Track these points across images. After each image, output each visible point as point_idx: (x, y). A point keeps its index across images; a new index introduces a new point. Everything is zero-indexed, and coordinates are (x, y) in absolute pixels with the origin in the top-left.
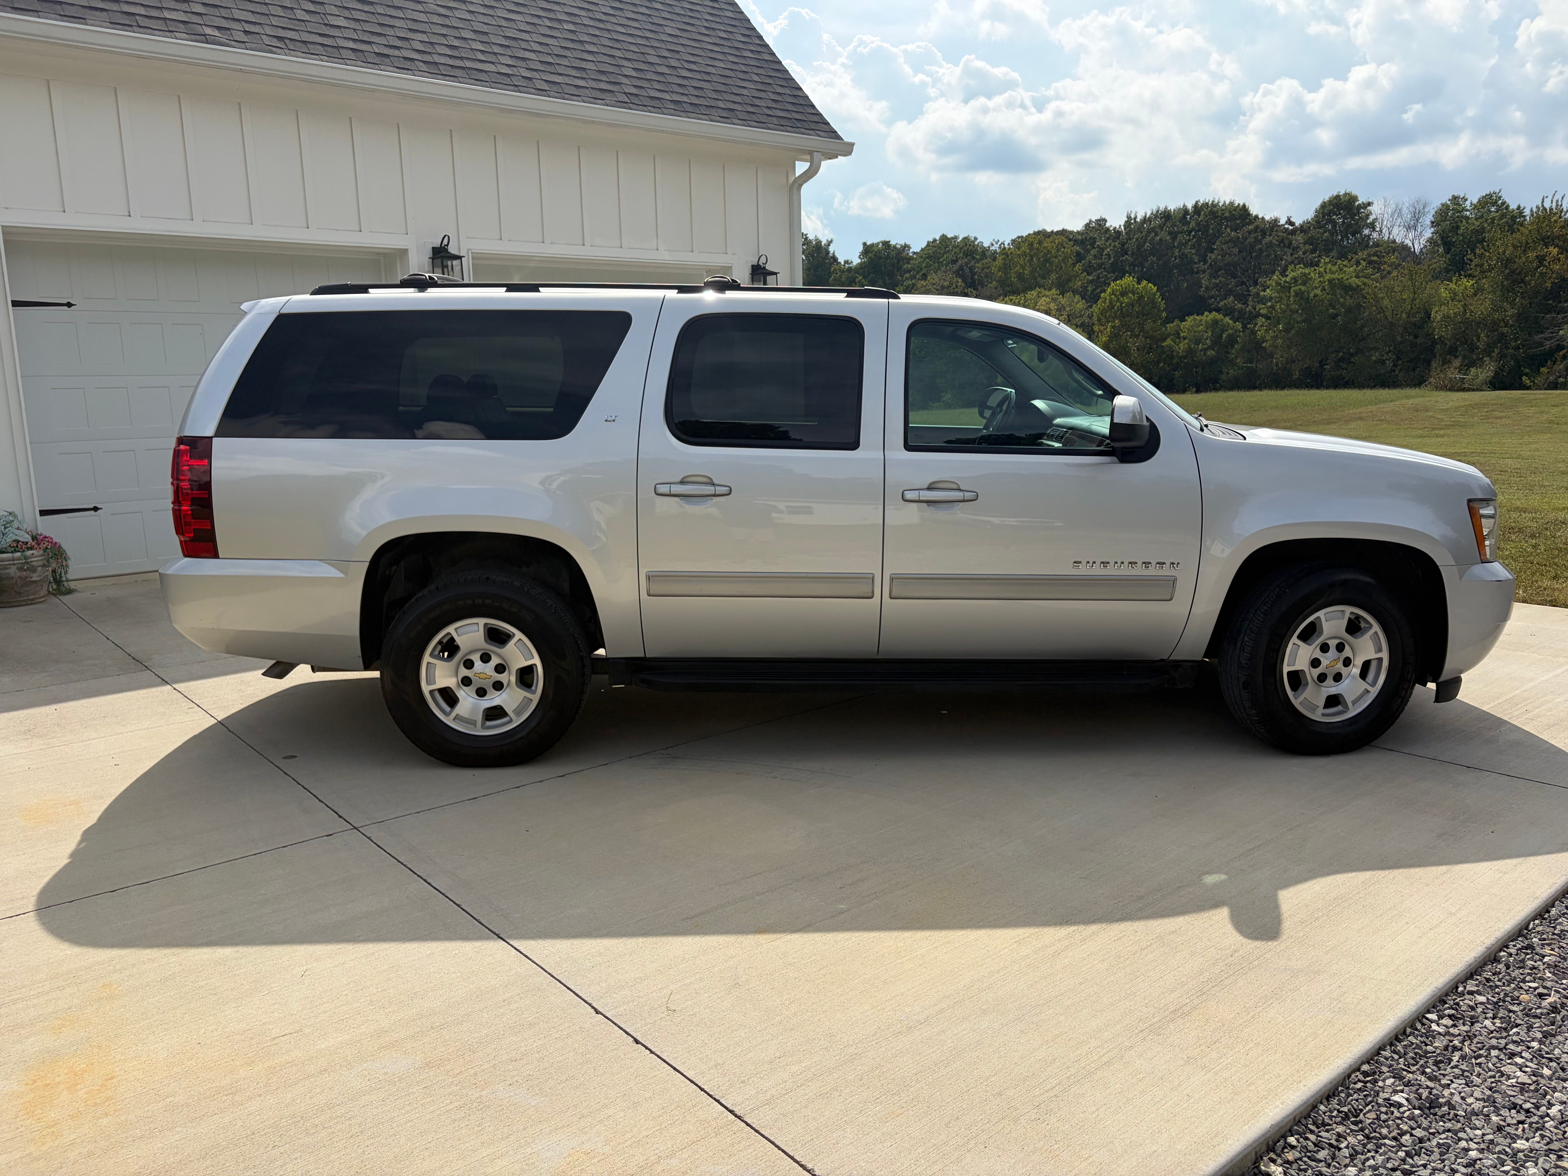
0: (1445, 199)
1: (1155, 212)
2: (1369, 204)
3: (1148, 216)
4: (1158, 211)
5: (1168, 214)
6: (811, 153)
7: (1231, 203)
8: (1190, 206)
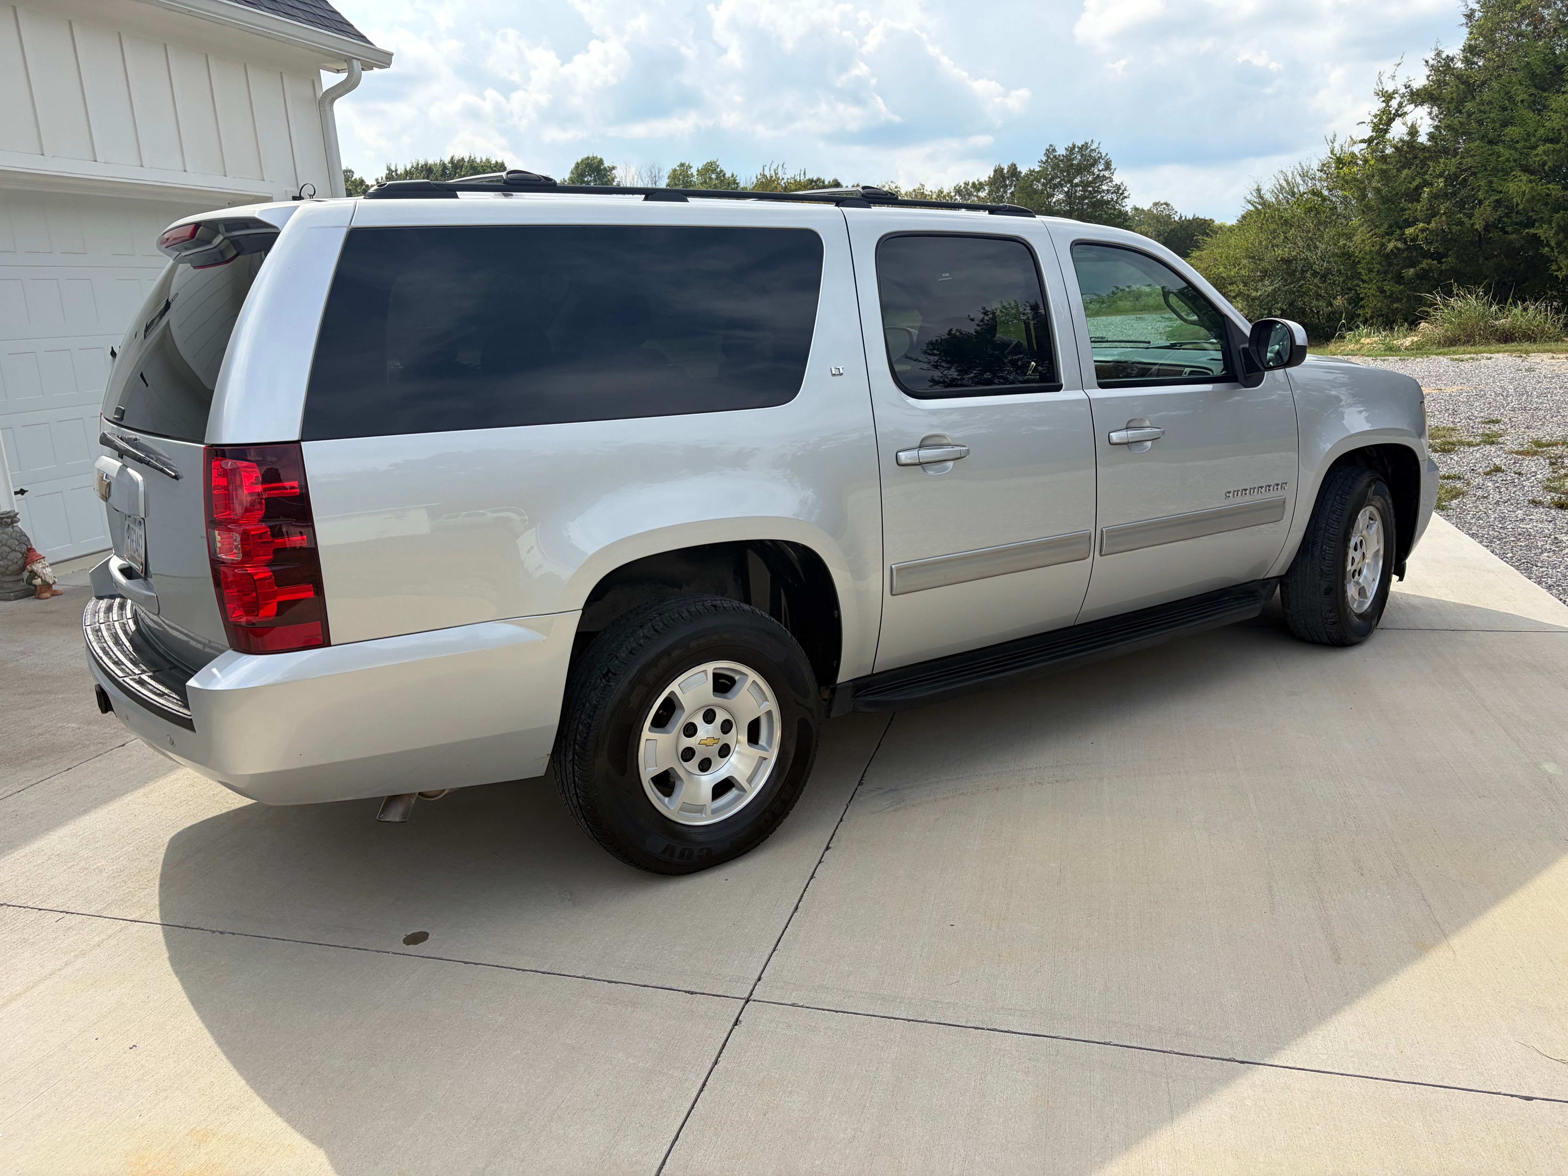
0: (675, 165)
1: (415, 165)
2: (614, 168)
3: (408, 169)
4: (418, 165)
5: (430, 168)
6: (348, 60)
7: (488, 160)
8: (447, 160)
